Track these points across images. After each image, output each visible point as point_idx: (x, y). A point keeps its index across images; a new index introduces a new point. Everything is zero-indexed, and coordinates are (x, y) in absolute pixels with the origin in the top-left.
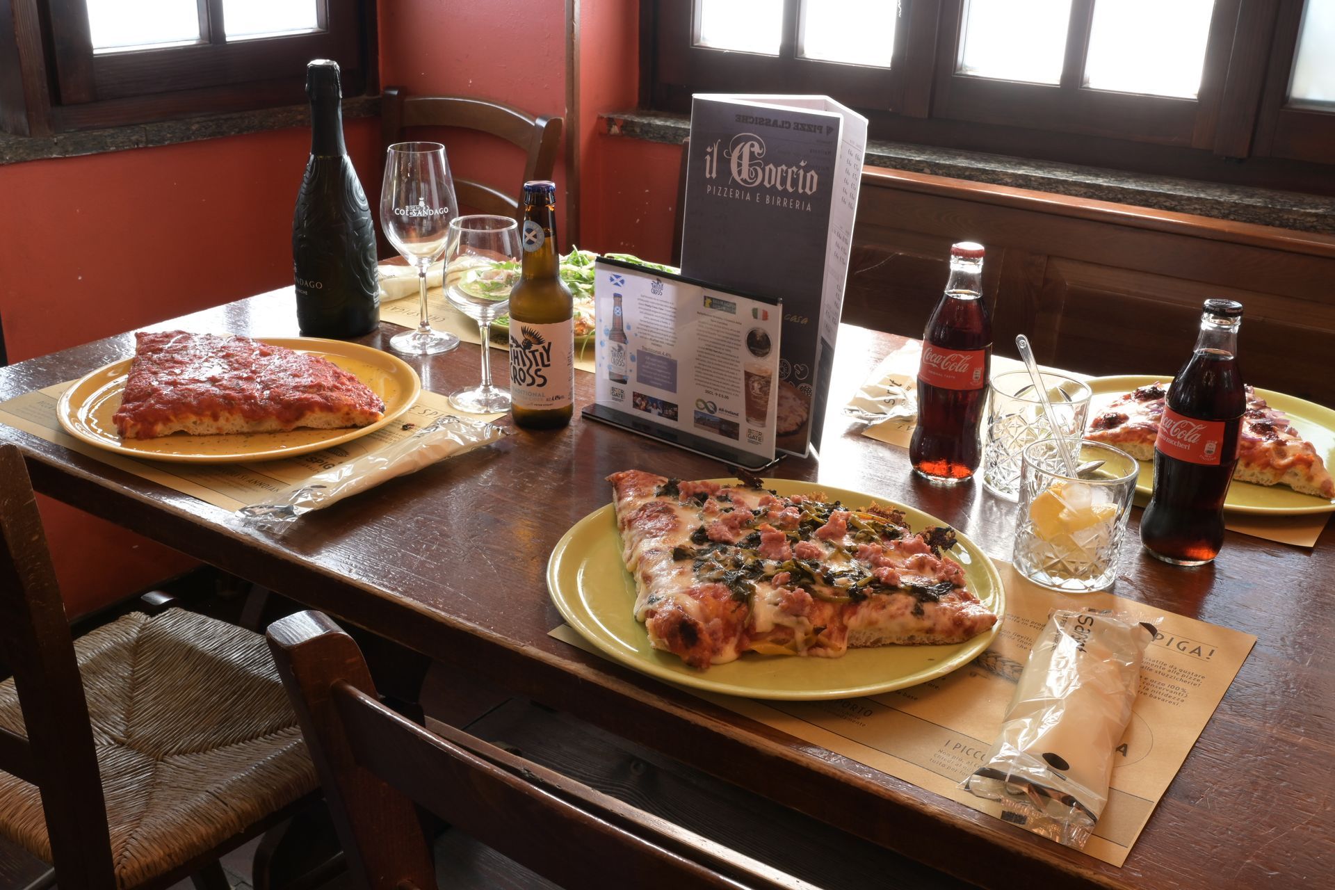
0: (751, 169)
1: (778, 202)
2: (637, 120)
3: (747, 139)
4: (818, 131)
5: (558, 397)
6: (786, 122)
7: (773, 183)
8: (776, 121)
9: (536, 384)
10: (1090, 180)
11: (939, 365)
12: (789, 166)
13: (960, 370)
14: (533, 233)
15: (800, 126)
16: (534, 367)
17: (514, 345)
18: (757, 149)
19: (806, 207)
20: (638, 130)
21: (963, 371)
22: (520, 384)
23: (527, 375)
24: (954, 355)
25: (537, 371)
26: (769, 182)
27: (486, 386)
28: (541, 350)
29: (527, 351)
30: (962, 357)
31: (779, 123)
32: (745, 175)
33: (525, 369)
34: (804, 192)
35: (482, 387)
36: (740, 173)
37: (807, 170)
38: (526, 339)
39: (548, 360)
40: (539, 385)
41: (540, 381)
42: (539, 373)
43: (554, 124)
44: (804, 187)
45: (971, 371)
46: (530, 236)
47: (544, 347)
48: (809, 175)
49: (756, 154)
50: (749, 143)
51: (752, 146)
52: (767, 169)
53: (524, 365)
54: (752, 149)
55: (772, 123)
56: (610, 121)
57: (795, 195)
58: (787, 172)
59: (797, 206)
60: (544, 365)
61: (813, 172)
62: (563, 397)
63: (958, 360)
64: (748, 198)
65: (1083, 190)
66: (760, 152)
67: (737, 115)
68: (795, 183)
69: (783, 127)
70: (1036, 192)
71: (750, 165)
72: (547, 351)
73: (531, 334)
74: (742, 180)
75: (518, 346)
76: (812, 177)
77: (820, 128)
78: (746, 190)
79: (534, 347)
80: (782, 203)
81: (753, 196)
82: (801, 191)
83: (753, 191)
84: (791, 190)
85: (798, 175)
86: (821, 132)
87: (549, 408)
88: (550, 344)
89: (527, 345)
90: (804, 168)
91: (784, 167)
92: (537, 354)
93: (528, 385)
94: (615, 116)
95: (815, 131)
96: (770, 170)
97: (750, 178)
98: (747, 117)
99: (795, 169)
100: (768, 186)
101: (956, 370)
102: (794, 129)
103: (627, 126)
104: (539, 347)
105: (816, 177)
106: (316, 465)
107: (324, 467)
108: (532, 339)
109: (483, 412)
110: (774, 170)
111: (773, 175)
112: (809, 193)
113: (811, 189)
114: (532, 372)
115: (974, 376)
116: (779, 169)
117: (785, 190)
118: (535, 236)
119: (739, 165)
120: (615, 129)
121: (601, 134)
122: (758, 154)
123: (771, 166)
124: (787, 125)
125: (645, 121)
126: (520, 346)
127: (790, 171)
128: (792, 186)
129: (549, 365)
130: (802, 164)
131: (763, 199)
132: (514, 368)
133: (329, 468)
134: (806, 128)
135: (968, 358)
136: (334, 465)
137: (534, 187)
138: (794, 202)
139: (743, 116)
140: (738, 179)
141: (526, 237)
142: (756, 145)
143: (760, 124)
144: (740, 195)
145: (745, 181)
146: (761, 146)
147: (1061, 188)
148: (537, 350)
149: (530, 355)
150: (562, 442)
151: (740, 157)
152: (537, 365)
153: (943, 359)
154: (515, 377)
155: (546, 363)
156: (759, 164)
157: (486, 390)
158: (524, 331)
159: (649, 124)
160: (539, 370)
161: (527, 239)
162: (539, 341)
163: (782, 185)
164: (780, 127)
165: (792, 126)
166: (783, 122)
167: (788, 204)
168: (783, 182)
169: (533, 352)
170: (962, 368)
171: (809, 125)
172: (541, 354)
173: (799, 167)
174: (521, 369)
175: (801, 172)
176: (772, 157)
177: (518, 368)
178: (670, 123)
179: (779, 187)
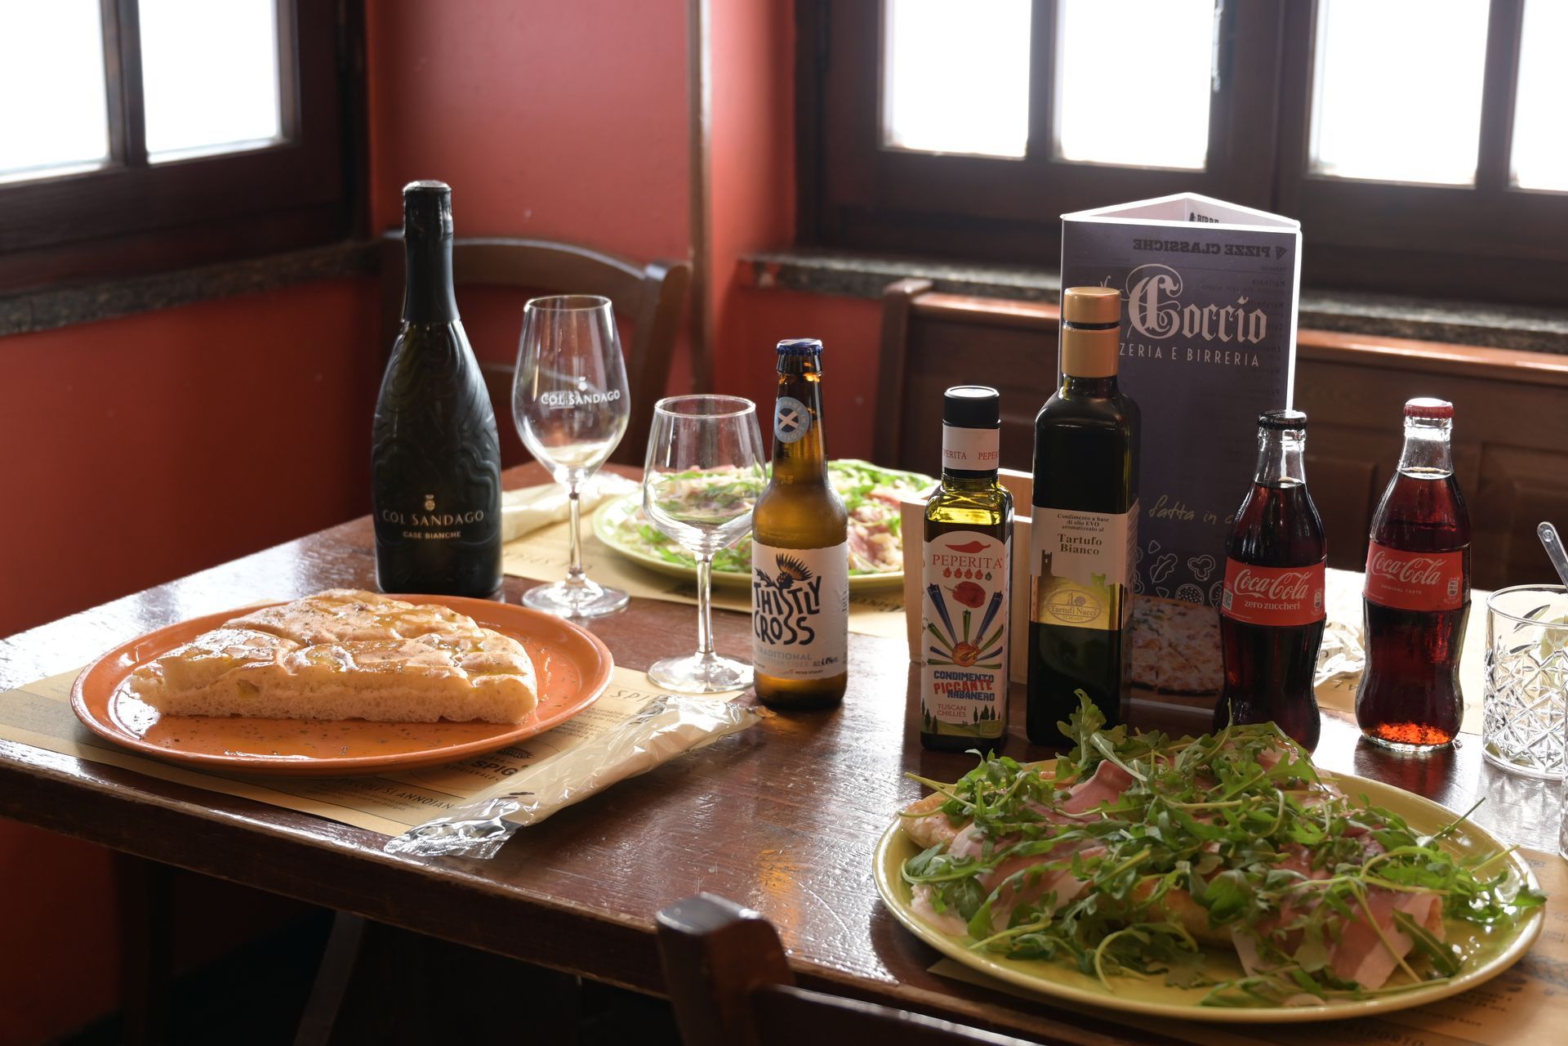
0: (1162, 314)
1: (1207, 358)
2: (802, 262)
3: (1152, 273)
4: (1263, 254)
5: (830, 660)
6: (1213, 245)
7: (1196, 330)
8: (1196, 245)
9: (798, 640)
10: (1535, 326)
11: (1397, 575)
12: (1221, 306)
13: (1428, 582)
14: (793, 415)
15: (1234, 249)
16: (796, 615)
17: (763, 583)
18: (1169, 285)
19: (1250, 361)
20: (804, 279)
21: (1433, 583)
22: (772, 642)
23: (784, 628)
24: (1417, 560)
25: (799, 621)
26: (1191, 330)
27: (707, 652)
28: (807, 589)
29: (785, 591)
30: (1431, 562)
31: (1203, 247)
32: (1152, 322)
33: (781, 619)
34: (1247, 341)
35: (699, 656)
36: (1143, 320)
37: (1248, 309)
38: (784, 574)
39: (817, 604)
40: (803, 643)
41: (803, 635)
42: (803, 624)
43: (675, 274)
44: (1246, 332)
45: (1443, 582)
46: (788, 420)
47: (810, 584)
48: (1252, 317)
49: (1168, 292)
50: (1157, 278)
51: (1162, 281)
52: (1187, 311)
53: (780, 612)
54: (1162, 286)
55: (1190, 248)
56: (759, 267)
57: (1233, 345)
58: (1218, 314)
59: (1237, 360)
60: (810, 612)
61: (1259, 312)
62: (836, 660)
63: (1425, 567)
64: (1159, 354)
65: (1527, 341)
66: (1175, 289)
67: (1135, 241)
68: (1231, 328)
69: (1208, 252)
70: (1454, 347)
71: (1159, 309)
72: (816, 590)
73: (791, 565)
74: (1148, 330)
75: (770, 584)
76: (1258, 319)
77: (1267, 250)
78: (1155, 344)
79: (796, 585)
80: (1212, 358)
81: (1167, 352)
82: (1241, 339)
83: (1166, 345)
84: (1225, 339)
85: (1236, 317)
86: (1267, 255)
87: (817, 677)
88: (819, 579)
89: (785, 582)
90: (1243, 307)
91: (1213, 308)
92: (800, 595)
93: (786, 643)
94: (765, 258)
95: (1258, 255)
96: (1192, 313)
97: (1160, 327)
98: (1151, 241)
99: (1230, 309)
100: (1189, 335)
101: (1423, 582)
102: (1226, 253)
103: (786, 275)
104: (804, 585)
105: (1264, 319)
106: (490, 772)
107: (503, 773)
108: (791, 573)
109: (702, 691)
110: (1197, 313)
111: (1197, 320)
112: (1255, 341)
113: (1257, 335)
114: (792, 622)
115: (1449, 590)
116: (1206, 311)
117: (1217, 340)
118: (796, 420)
119: (1143, 309)
120: (767, 279)
121: (744, 285)
122: (1172, 292)
123: (1193, 307)
124: (1215, 249)
125: (815, 263)
126: (774, 585)
127: (1223, 312)
128: (1227, 334)
129: (817, 612)
130: (1241, 301)
131: (1182, 354)
132: (763, 618)
133: (511, 774)
134: (1245, 250)
135: (1439, 563)
136: (516, 770)
137: (793, 347)
138: (1232, 357)
139: (1145, 241)
140: (1141, 329)
141: (780, 421)
142: (1168, 280)
143: (1172, 249)
144: (1146, 352)
145: (1152, 331)
146: (1175, 281)
147: (1492, 340)
148: (800, 590)
149: (790, 598)
150: (843, 726)
151: (1143, 299)
152: (800, 611)
153: (1402, 567)
154: (764, 632)
155: (814, 607)
156: (1174, 307)
157: (708, 658)
158: (780, 561)
159: (823, 270)
160: (804, 619)
161: (783, 425)
162: (804, 576)
163: (1210, 332)
164: (1204, 252)
165: (1223, 250)
166: (1208, 245)
167: (1223, 358)
168: (1213, 327)
169: (794, 593)
170: (1431, 578)
171: (1248, 247)
172: (807, 595)
173: (1237, 307)
174: (774, 620)
175: (1241, 313)
176: (1194, 295)
177: (769, 618)
178: (855, 266)
179: (1207, 336)
